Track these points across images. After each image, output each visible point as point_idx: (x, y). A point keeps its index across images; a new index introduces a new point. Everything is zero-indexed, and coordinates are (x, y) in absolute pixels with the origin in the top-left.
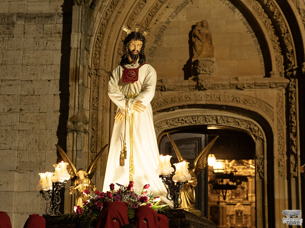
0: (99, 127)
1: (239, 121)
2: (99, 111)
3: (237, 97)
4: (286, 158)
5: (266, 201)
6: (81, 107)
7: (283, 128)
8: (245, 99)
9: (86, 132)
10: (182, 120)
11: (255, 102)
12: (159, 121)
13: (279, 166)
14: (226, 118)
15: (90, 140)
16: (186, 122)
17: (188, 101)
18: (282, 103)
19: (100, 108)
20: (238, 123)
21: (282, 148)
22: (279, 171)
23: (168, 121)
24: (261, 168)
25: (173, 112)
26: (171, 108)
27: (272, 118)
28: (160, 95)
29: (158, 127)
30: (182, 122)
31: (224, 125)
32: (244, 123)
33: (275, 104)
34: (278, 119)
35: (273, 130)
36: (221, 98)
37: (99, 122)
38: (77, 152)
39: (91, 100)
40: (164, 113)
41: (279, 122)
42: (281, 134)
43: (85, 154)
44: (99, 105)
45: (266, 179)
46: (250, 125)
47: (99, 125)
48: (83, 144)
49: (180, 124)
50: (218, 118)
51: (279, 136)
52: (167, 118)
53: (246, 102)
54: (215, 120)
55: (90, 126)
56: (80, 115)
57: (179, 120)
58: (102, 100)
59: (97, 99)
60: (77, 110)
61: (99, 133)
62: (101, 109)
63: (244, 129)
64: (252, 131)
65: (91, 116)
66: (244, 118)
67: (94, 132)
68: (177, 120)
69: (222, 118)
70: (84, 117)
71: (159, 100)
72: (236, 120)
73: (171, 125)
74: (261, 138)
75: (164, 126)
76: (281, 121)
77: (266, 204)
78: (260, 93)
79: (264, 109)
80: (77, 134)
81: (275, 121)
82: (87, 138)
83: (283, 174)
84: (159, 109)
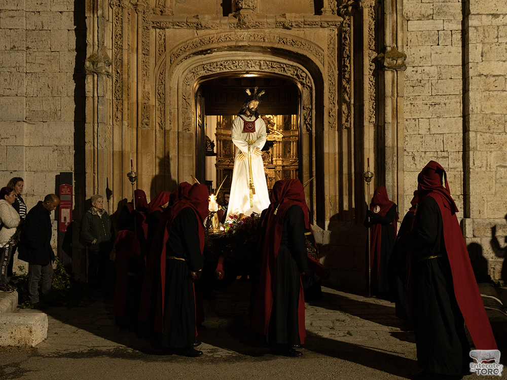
0: (124, 69)
1: (285, 66)
2: (124, 50)
3: (284, 38)
4: (337, 107)
5: (314, 155)
6: (101, 44)
7: (335, 73)
8: (292, 41)
9: (108, 75)
10: (221, 65)
11: (304, 44)
12: (194, 66)
13: (330, 116)
14: (271, 63)
15: (114, 84)
16: (225, 68)
17: (229, 41)
18: (335, 45)
19: (125, 47)
20: (284, 68)
21: (333, 97)
22: (329, 122)
23: (205, 66)
24: (308, 120)
25: (210, 55)
26: (209, 50)
27: (322, 62)
28: (196, 35)
29: (194, 73)
30: (221, 67)
31: (269, 71)
32: (290, 69)
33: (327, 46)
34: (329, 63)
35: (323, 76)
36: (265, 39)
37: (124, 63)
38: (98, 99)
39: (114, 37)
40: (200, 56)
41: (330, 67)
42: (332, 81)
43: (109, 101)
44: (124, 43)
45: (314, 131)
46: (298, 70)
47: (124, 67)
48: (105, 89)
49: (219, 69)
50: (262, 63)
51: (330, 82)
52: (204, 63)
53: (293, 43)
54: (258, 65)
55: (113, 68)
56: (100, 53)
57: (217, 66)
58: (127, 38)
59: (121, 35)
60: (96, 47)
61: (125, 76)
62: (127, 48)
63: (290, 75)
64: (299, 79)
65: (114, 56)
66: (291, 63)
67: (118, 75)
68: (215, 65)
69: (266, 63)
70: (106, 57)
71: (195, 40)
72: (282, 65)
73: (208, 70)
74: (309, 86)
75: (201, 72)
76: (332, 65)
77: (314, 159)
78: (310, 33)
79: (314, 51)
80: (98, 76)
81: (326, 66)
82: (110, 83)
83: (334, 125)
84: (194, 51)
